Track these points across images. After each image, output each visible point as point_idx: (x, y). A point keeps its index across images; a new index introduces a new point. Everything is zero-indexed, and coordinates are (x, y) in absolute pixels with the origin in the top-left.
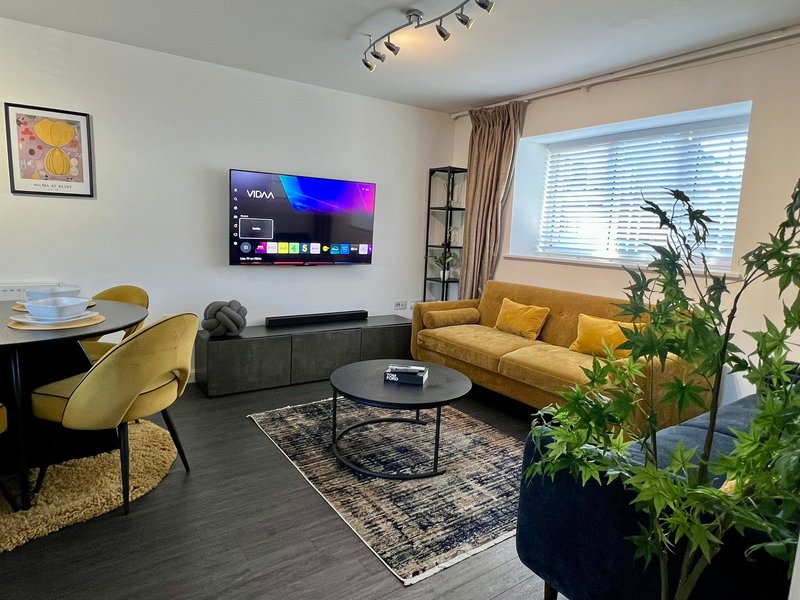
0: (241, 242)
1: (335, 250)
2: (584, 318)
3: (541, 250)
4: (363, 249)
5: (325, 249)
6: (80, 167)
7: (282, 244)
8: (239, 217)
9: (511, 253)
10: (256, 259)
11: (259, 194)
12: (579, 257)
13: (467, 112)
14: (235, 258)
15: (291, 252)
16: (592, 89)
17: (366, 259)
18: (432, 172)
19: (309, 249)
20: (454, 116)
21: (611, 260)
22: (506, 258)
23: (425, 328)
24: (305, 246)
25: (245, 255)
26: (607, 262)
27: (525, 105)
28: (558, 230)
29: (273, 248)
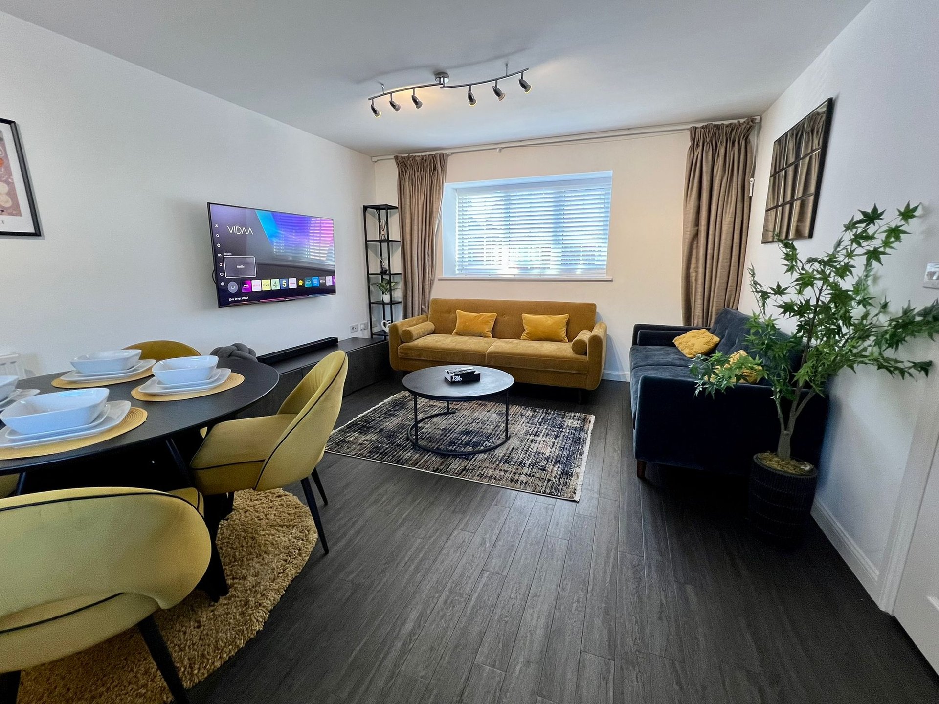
0: (227, 281)
1: (308, 284)
2: (526, 316)
3: (457, 272)
4: (329, 281)
5: (301, 283)
6: (12, 194)
7: (266, 282)
8: (223, 255)
9: (444, 276)
10: (244, 298)
11: (239, 231)
12: (490, 275)
13: (393, 157)
14: (224, 299)
15: (274, 288)
16: (503, 150)
17: (331, 290)
18: (365, 208)
19: (288, 285)
20: (375, 159)
21: (514, 275)
22: (440, 280)
23: (402, 342)
24: (284, 281)
25: (233, 295)
26: (513, 276)
27: (448, 155)
28: (467, 256)
29: (257, 286)
